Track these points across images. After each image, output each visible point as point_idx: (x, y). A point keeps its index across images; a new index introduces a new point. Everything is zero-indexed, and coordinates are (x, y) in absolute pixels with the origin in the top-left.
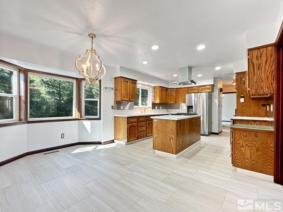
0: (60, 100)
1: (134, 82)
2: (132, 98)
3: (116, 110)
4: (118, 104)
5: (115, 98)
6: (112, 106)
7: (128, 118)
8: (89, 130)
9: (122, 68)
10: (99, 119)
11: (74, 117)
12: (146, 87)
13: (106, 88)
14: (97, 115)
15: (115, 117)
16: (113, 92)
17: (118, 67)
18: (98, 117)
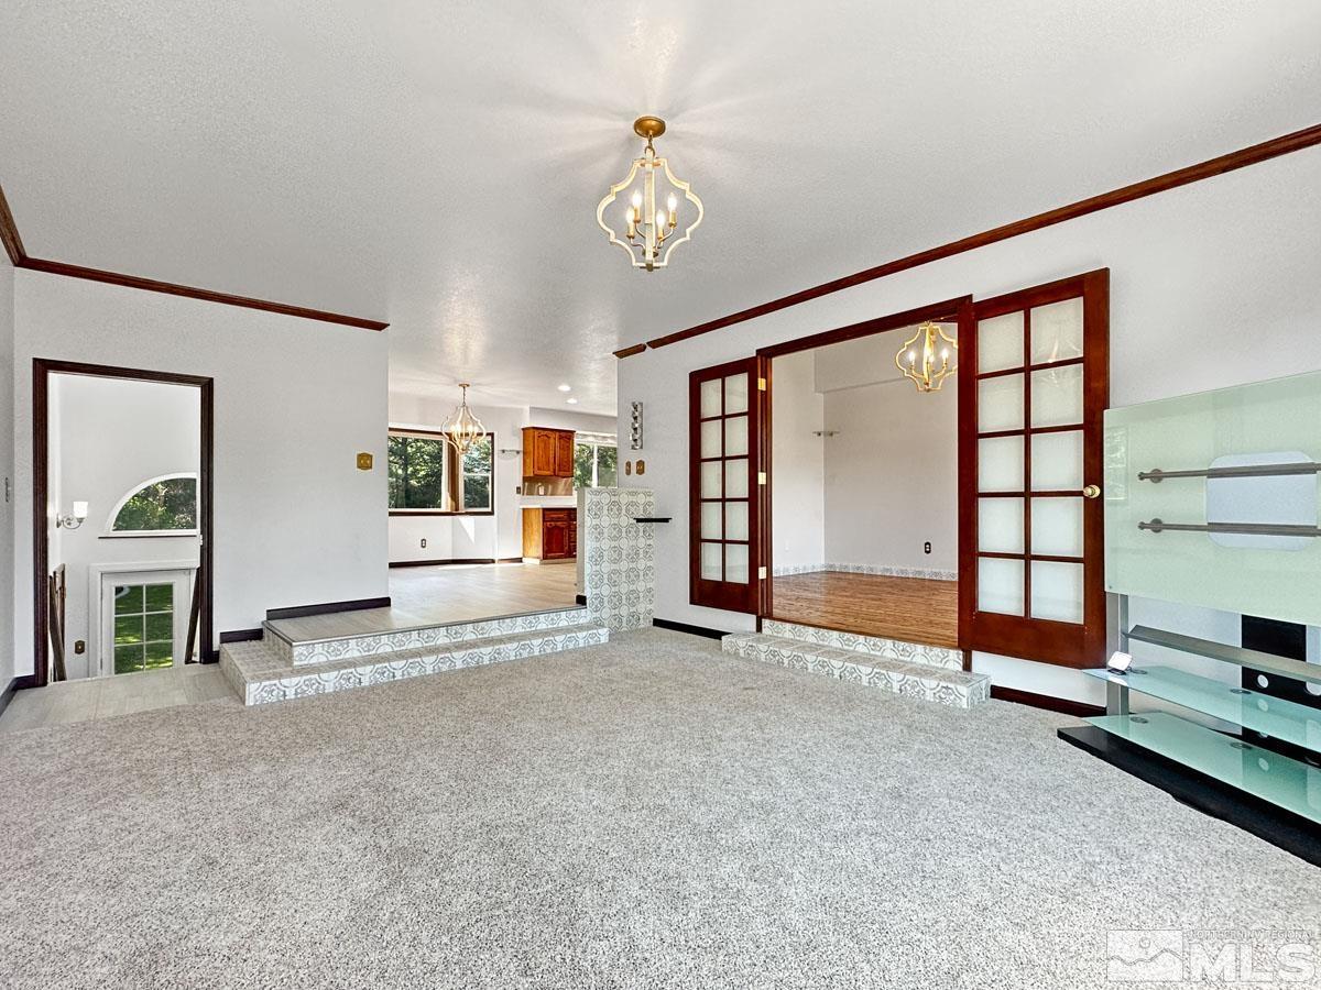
0: (406, 479)
1: (567, 436)
2: (560, 470)
3: (525, 496)
4: (531, 482)
5: (524, 471)
6: (518, 488)
7: (544, 510)
8: (472, 535)
9: (534, 410)
10: (492, 513)
11: (443, 510)
12: (610, 441)
13: (503, 451)
14: (488, 506)
15: (524, 509)
16: (519, 459)
17: (527, 408)
18: (489, 510)
